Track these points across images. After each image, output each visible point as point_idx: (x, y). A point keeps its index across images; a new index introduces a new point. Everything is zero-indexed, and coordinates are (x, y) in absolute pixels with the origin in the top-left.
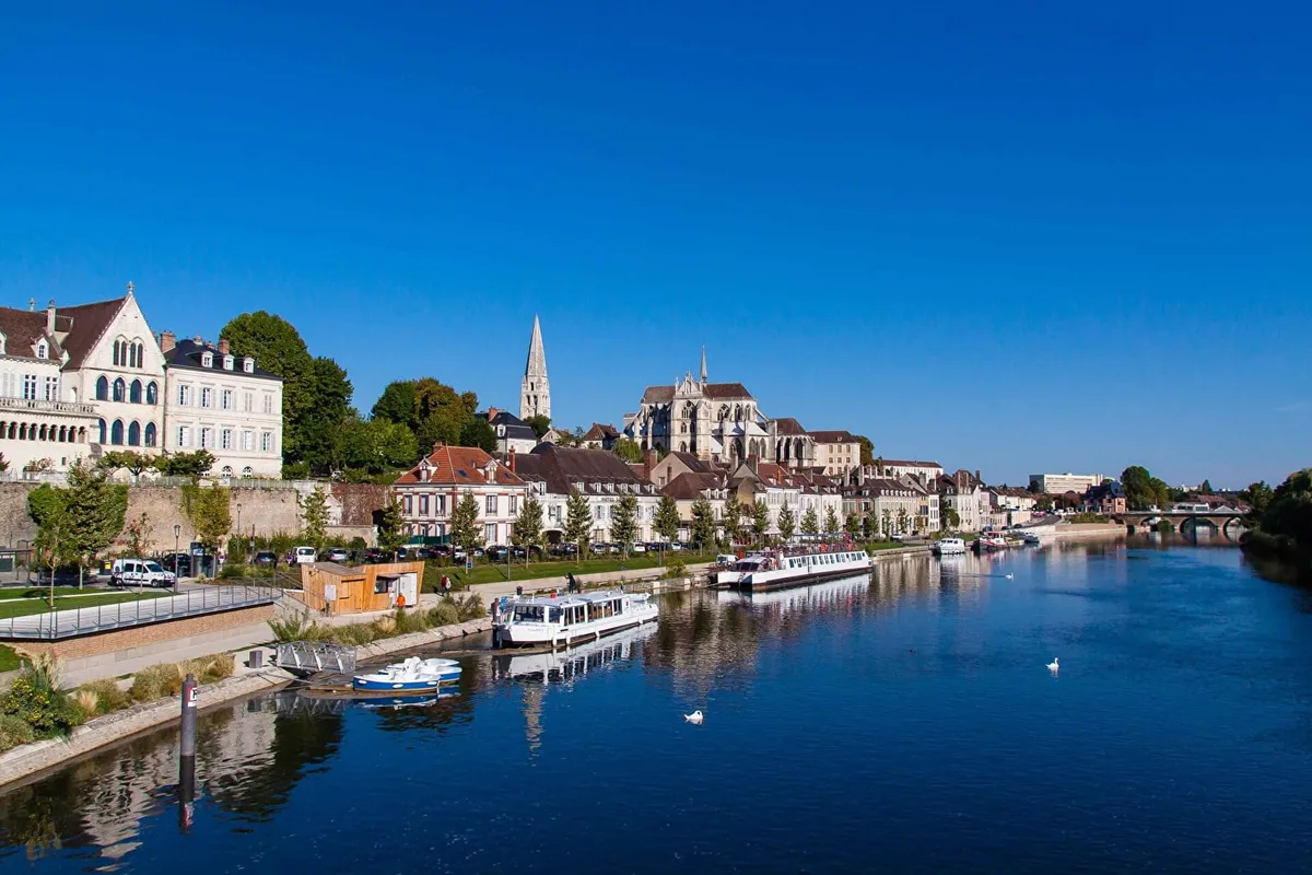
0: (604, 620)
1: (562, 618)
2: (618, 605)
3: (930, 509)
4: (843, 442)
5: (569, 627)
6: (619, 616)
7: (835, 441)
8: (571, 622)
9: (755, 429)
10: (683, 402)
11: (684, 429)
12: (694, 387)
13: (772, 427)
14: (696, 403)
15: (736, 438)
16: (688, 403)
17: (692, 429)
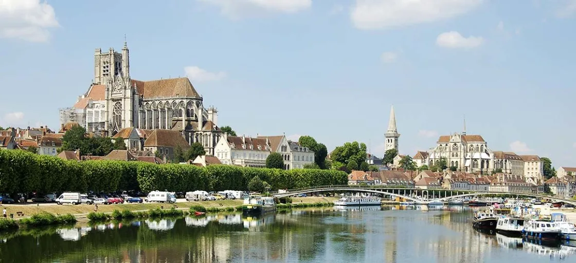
4: (534, 160)
7: (531, 160)
9: (484, 156)
10: (453, 144)
11: (453, 156)
12: (458, 137)
13: (492, 155)
14: (459, 144)
15: (476, 160)
16: (455, 144)
17: (457, 156)
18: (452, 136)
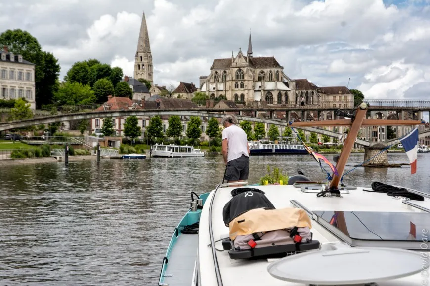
0: (184, 153)
1: (171, 150)
2: (189, 150)
3: (379, 133)
4: (343, 93)
5: (173, 153)
6: (190, 153)
7: (338, 93)
8: (174, 151)
9: (281, 86)
10: (236, 69)
11: (236, 86)
12: (244, 60)
13: (292, 85)
14: (245, 70)
15: (269, 92)
16: (240, 70)
17: (242, 86)
18: (234, 60)
